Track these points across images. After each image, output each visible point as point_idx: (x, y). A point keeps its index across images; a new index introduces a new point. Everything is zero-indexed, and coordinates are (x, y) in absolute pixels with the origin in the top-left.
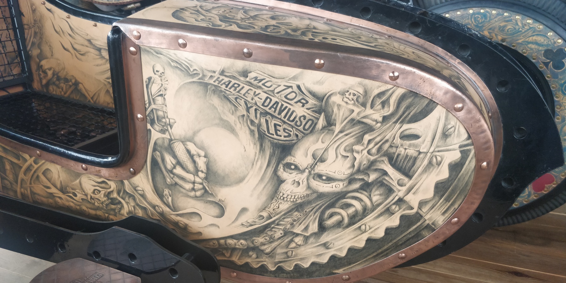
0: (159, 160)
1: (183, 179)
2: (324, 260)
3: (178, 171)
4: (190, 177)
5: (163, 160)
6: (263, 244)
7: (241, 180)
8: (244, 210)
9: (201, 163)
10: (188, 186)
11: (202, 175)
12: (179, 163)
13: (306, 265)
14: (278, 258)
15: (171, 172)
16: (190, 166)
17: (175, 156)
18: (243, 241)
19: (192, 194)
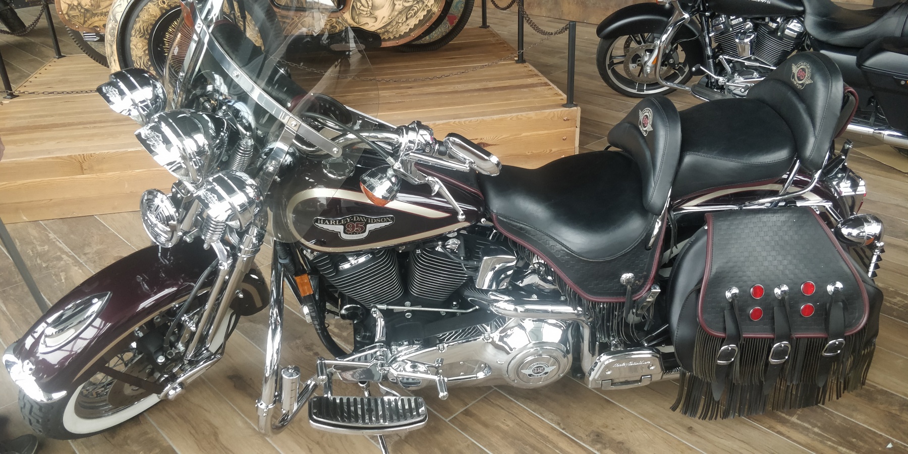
0: (355, 6)
1: (363, 11)
2: (408, 30)
3: (362, 8)
4: (366, 9)
5: (356, 5)
6: (390, 29)
7: (383, 7)
8: (384, 17)
9: (370, 4)
10: (365, 13)
11: (370, 8)
12: (362, 5)
13: (402, 34)
14: (394, 33)
15: (359, 9)
16: (366, 5)
17: (361, 3)
18: (383, 30)
19: (366, 16)
